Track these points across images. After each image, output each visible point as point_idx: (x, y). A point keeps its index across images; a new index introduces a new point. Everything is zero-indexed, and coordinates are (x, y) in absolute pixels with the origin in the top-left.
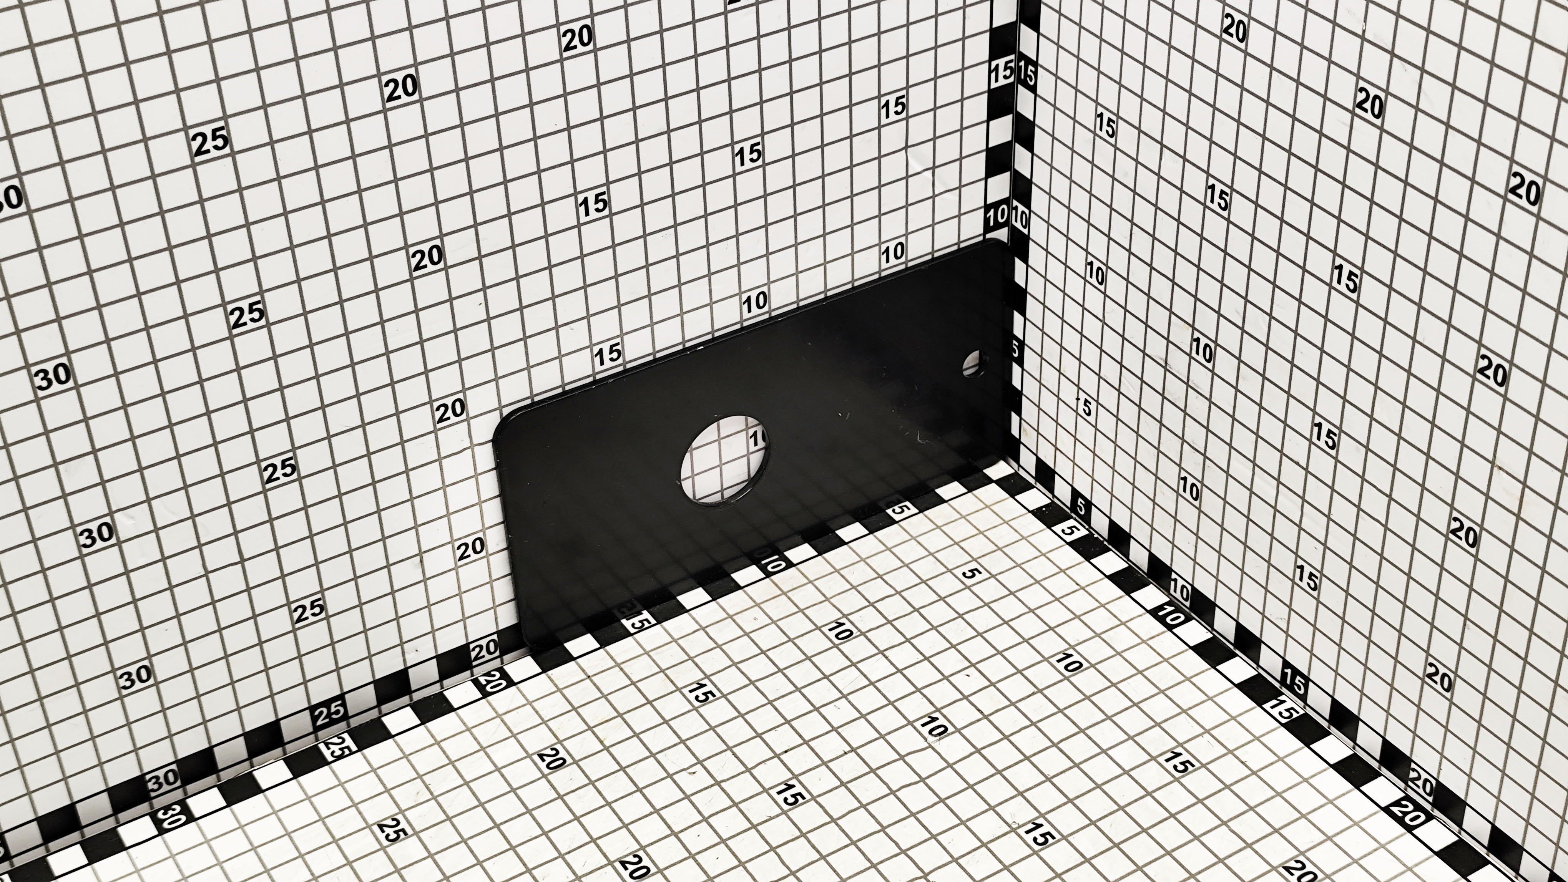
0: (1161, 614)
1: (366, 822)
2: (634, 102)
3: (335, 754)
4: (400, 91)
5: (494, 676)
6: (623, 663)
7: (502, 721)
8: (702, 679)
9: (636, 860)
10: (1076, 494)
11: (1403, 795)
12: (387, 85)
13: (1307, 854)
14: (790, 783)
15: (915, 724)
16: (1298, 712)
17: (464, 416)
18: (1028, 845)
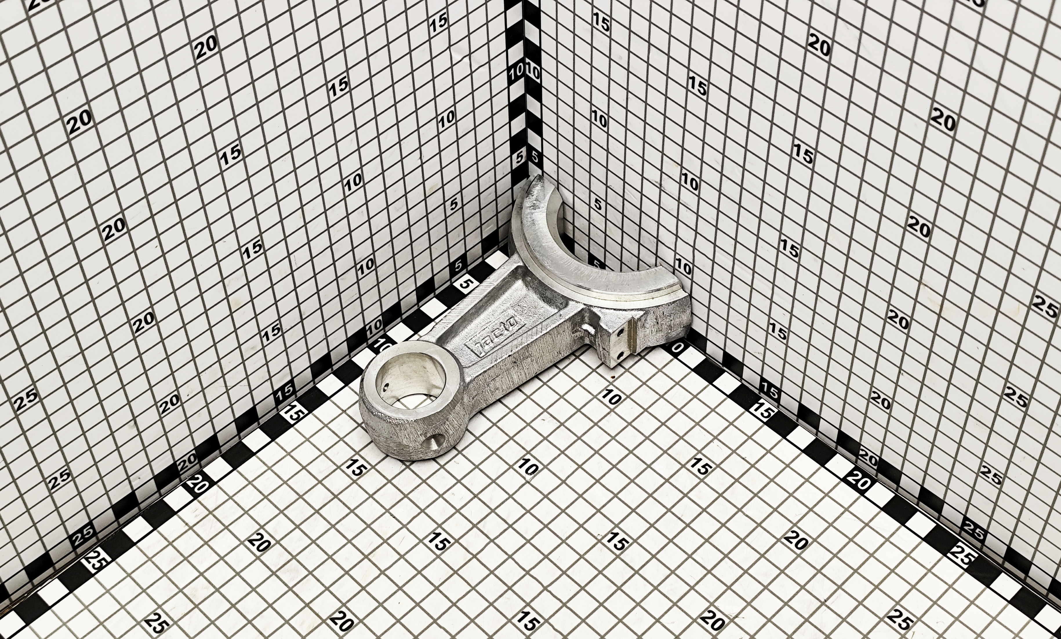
1: (135, 620)
2: (252, 77)
3: (96, 566)
4: (79, 124)
9: (342, 615)
11: (853, 466)
12: (68, 122)
13: (798, 525)
14: (437, 531)
15: (515, 467)
17: (154, 323)
18: (611, 551)
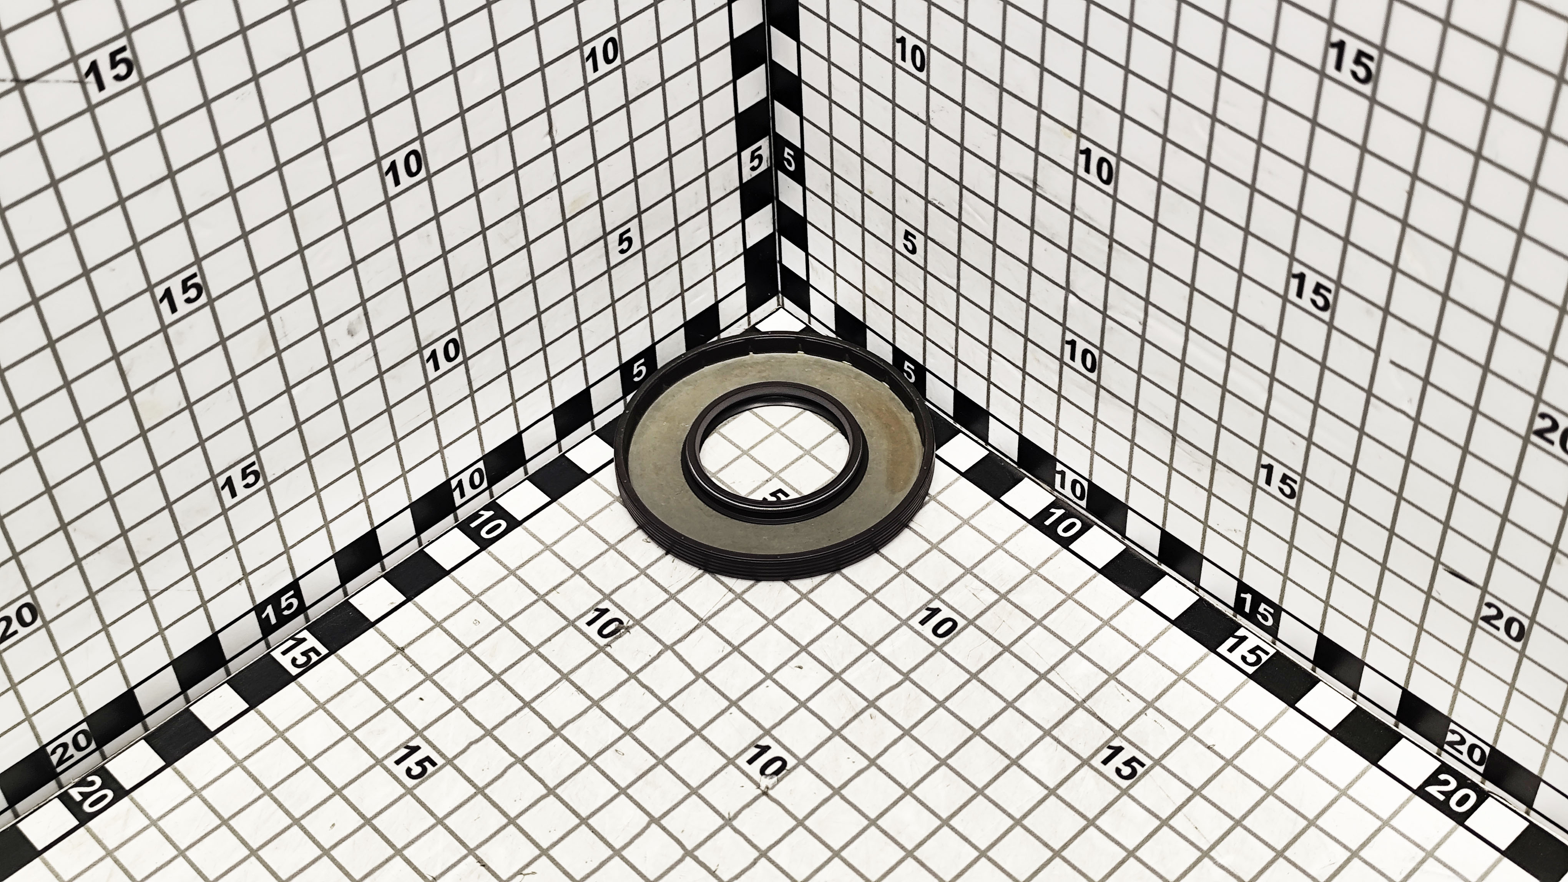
0: (1048, 523)
5: (92, 783)
6: (288, 729)
7: (116, 861)
8: (412, 738)
10: (900, 356)
16: (1267, 653)
